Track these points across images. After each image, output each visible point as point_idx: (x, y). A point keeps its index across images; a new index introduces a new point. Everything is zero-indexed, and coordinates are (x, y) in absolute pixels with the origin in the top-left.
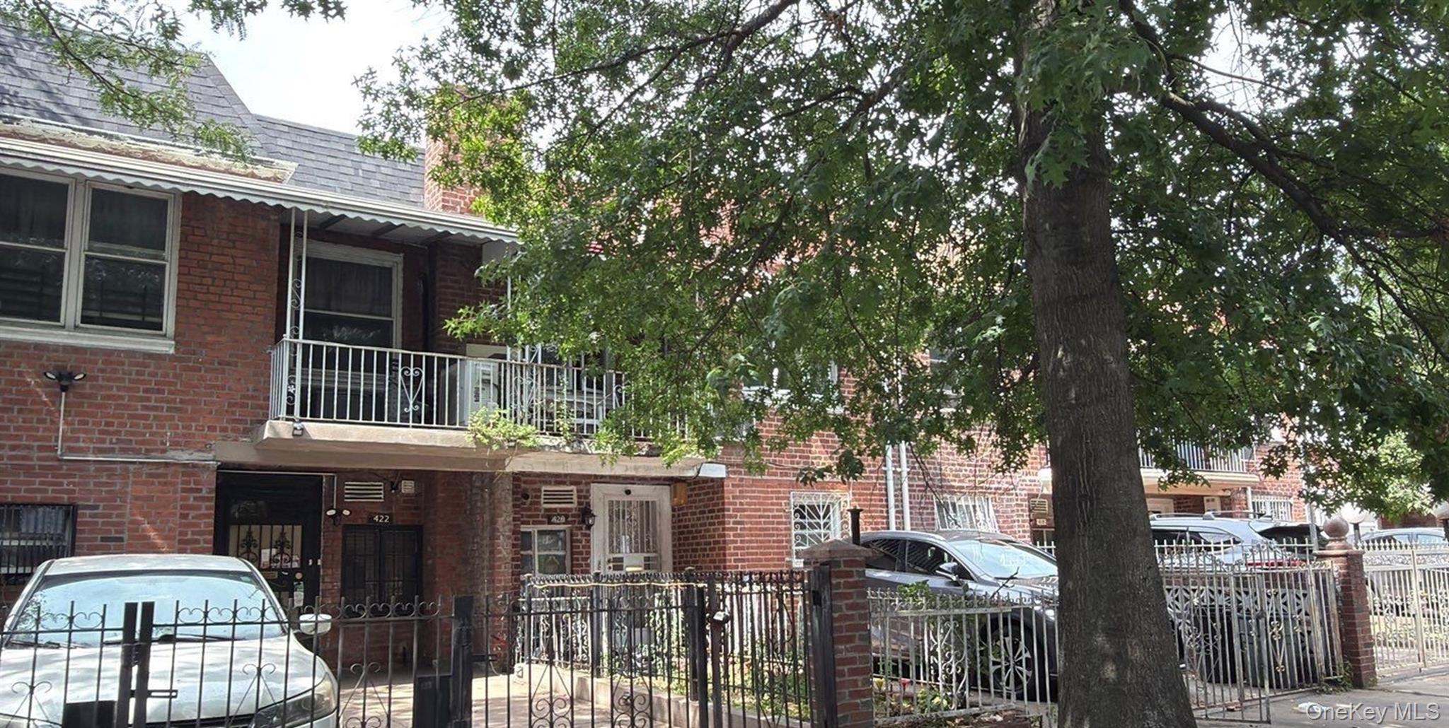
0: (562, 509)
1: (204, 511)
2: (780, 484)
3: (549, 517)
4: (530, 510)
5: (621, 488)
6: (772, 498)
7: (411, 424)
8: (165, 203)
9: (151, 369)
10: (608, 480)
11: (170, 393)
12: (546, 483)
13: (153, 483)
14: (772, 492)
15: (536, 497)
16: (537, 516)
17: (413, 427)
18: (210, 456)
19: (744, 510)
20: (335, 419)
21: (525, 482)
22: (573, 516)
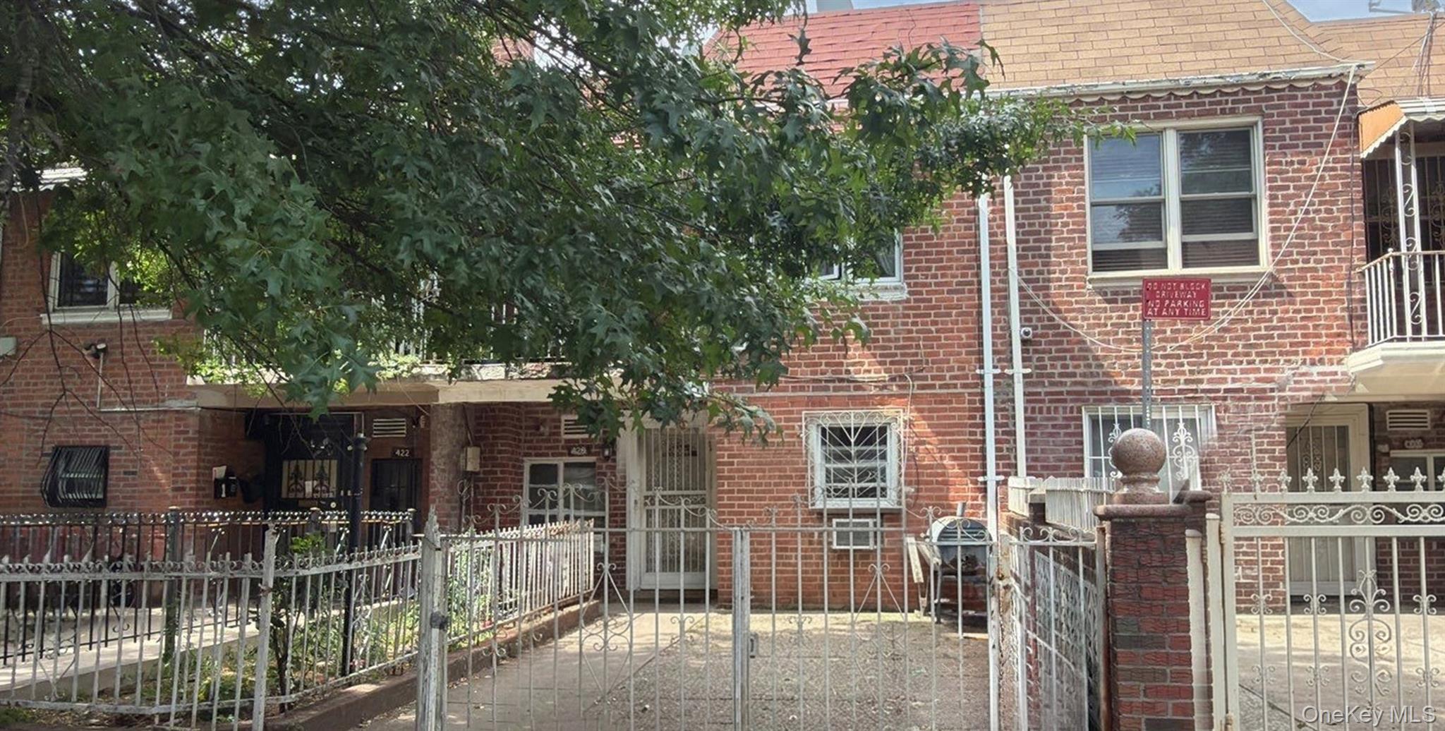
0: (584, 440)
1: (190, 449)
2: (793, 402)
3: (570, 448)
4: (548, 441)
6: (779, 421)
9: (157, 335)
13: (156, 428)
14: (779, 412)
15: (553, 428)
16: (559, 448)
18: (194, 402)
21: (543, 412)
22: (597, 447)
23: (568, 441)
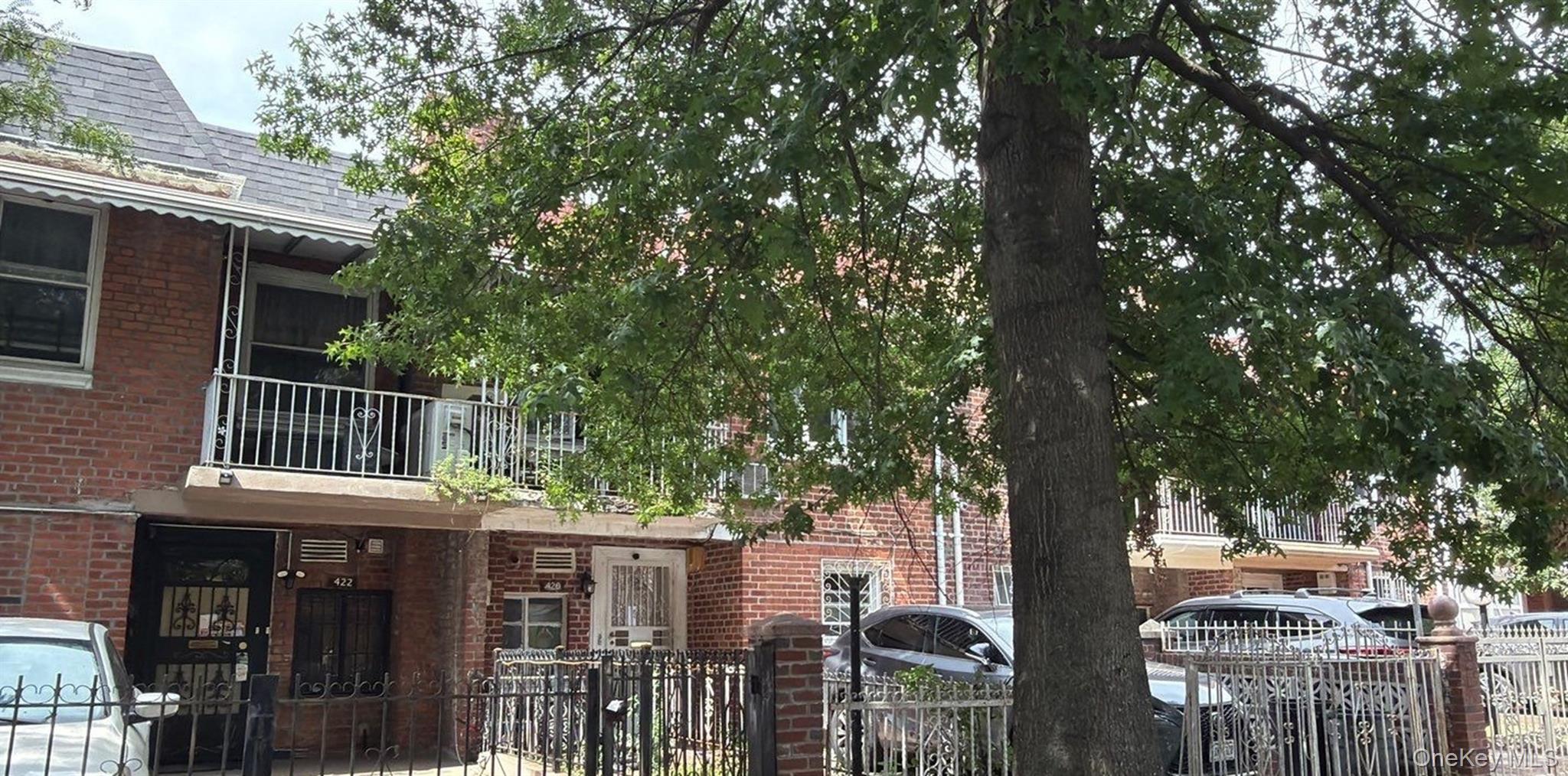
0: (556, 575)
1: (118, 569)
2: (810, 550)
3: (542, 583)
4: (520, 574)
5: (628, 551)
6: (799, 565)
7: (363, 473)
8: (89, 220)
9: (63, 407)
10: (612, 542)
11: (85, 433)
12: (539, 544)
13: (59, 537)
14: (800, 559)
15: (527, 560)
16: (528, 582)
17: (366, 476)
18: (130, 506)
19: (765, 579)
20: (272, 466)
21: (515, 543)
22: (570, 582)
23: (539, 575)
